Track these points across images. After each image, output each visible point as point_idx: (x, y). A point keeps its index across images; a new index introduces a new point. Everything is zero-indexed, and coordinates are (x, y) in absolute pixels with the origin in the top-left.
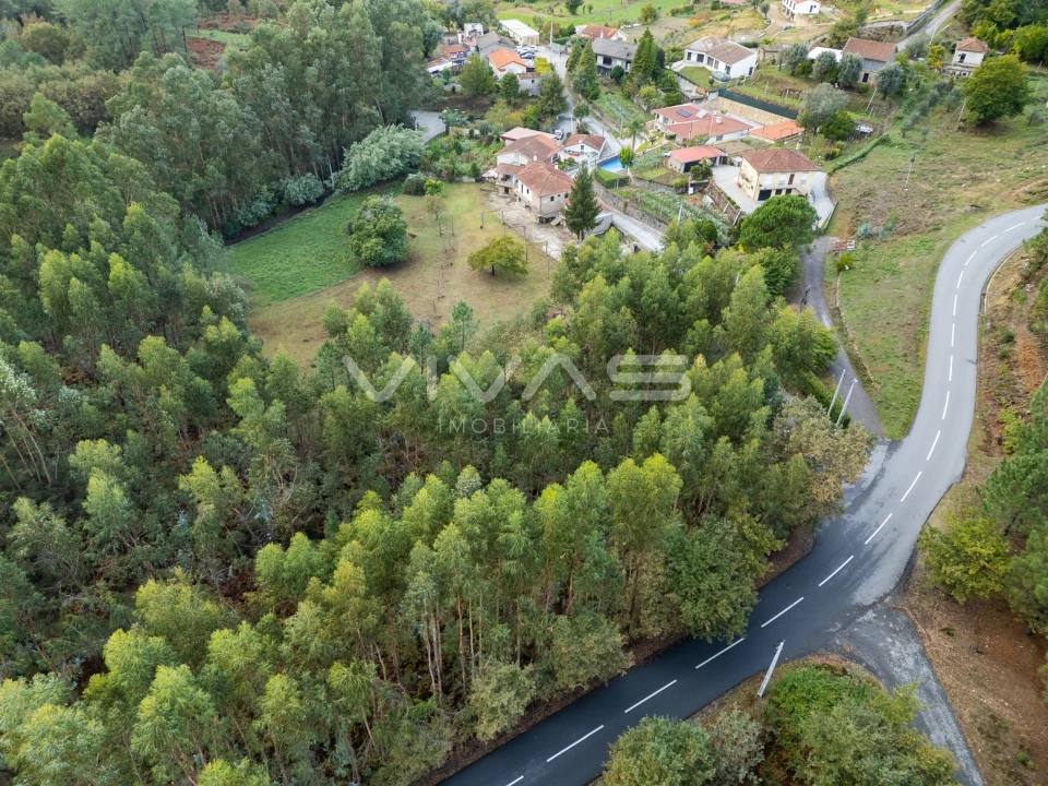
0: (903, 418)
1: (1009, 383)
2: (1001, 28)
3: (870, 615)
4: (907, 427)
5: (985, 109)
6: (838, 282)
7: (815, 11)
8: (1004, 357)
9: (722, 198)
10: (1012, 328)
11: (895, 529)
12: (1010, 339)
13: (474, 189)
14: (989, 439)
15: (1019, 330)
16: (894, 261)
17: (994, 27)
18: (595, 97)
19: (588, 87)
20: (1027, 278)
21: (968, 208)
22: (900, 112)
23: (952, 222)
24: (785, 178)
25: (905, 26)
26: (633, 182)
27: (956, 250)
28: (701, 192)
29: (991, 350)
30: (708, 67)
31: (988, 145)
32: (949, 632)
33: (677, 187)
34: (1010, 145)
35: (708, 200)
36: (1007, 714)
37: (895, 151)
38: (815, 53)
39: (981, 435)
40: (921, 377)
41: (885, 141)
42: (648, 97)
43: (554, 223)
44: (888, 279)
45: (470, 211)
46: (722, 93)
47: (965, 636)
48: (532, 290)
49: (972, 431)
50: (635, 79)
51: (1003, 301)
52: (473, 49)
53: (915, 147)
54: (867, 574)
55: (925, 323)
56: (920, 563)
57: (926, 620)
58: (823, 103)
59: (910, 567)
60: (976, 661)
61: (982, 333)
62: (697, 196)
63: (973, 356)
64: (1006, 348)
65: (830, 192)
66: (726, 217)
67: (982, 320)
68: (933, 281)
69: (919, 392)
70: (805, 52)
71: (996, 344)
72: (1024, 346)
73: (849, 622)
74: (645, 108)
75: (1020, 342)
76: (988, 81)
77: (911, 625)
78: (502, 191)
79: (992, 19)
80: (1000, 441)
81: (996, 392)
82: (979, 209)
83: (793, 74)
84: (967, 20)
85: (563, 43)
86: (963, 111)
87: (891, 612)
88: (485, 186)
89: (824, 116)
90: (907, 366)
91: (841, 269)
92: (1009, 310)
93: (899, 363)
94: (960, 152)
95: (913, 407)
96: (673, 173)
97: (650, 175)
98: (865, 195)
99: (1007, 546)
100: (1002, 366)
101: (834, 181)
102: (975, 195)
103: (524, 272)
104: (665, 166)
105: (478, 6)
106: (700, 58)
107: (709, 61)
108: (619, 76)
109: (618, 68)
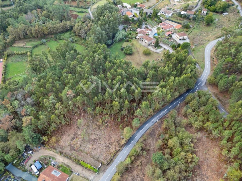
0: (203, 68)
1: (214, 64)
2: (209, 6)
3: (203, 87)
4: (204, 69)
5: (208, 23)
6: (193, 52)
8: (213, 61)
9: (174, 40)
11: (204, 79)
12: (213, 59)
13: (135, 40)
14: (212, 70)
15: (214, 57)
16: (199, 49)
17: (208, 6)
18: (147, 21)
19: (145, 19)
20: (215, 51)
21: (207, 41)
22: (196, 23)
23: (206, 43)
24: (183, 37)
25: (195, 6)
26: (160, 38)
27: (207, 47)
28: (171, 39)
29: (211, 60)
30: (164, 14)
31: (208, 28)
32: (210, 87)
33: (167, 39)
34: (211, 28)
35: (172, 40)
36: (215, 92)
37: (196, 30)
38: (182, 13)
39: (211, 69)
40: (205, 64)
41: (194, 28)
42: (156, 21)
43: (150, 45)
44: (199, 52)
45: (137, 44)
46: (168, 20)
47: (211, 87)
48: (152, 56)
49: (210, 69)
50: (153, 17)
51: (212, 54)
52: (122, 11)
53: (198, 29)
54: (202, 83)
55: (204, 57)
56: (207, 82)
57: (208, 86)
58: (185, 23)
59: (206, 82)
60: (212, 89)
61: (210, 58)
62: (170, 40)
63: (210, 61)
64: (213, 60)
65: (189, 38)
66: (175, 43)
67: (210, 56)
68: (204, 52)
69: (205, 65)
71: (212, 59)
72: (215, 59)
73: (202, 87)
74: (155, 22)
75: (214, 59)
76: (208, 19)
77: (207, 87)
78: (140, 40)
79: (207, 4)
80: (213, 70)
81: (212, 65)
82: (209, 41)
83: (179, 16)
84: (203, 4)
85: (136, 8)
86: (205, 22)
87: (205, 86)
88: (137, 39)
89: (185, 25)
90: (203, 63)
91: (193, 51)
92: (213, 55)
93: (202, 62)
94: (205, 30)
95: (204, 67)
96: (166, 36)
97: (163, 37)
98: (194, 39)
99: (215, 79)
100: (213, 62)
101: (189, 36)
102: (208, 38)
103: (150, 54)
104: (164, 35)
105: (119, 1)
106: (163, 13)
107: (164, 13)
108: (149, 16)
109: (149, 15)
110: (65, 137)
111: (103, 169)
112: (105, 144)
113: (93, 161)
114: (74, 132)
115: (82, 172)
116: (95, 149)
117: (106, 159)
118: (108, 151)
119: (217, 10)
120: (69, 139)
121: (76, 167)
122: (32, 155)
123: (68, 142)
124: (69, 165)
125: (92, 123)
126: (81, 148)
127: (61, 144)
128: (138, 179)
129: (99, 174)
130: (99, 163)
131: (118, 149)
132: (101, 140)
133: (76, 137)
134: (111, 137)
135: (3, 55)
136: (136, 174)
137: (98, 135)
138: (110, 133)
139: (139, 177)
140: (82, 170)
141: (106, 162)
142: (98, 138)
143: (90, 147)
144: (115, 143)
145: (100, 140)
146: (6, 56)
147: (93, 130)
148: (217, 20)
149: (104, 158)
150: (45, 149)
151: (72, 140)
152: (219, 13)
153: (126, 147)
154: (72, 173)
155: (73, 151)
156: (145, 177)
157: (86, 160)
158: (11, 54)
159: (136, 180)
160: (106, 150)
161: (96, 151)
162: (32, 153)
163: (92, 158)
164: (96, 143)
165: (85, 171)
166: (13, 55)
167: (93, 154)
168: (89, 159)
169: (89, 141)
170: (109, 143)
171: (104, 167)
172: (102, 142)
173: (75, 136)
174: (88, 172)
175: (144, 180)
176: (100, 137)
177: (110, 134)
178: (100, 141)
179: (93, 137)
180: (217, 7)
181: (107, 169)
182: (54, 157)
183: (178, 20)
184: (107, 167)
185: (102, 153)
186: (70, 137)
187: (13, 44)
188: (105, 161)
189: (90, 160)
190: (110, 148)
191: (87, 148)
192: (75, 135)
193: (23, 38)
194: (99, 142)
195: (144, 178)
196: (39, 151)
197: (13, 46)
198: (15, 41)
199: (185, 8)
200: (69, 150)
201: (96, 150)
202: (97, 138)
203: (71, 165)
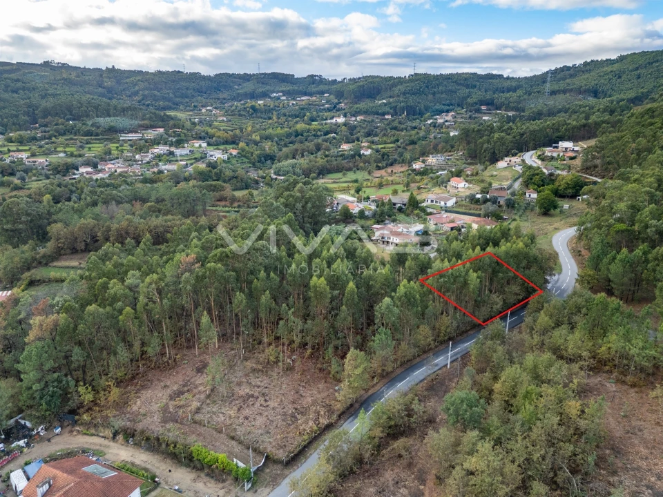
1: (583, 259)
2: (539, 186)
5: (545, 208)
7: (466, 186)
8: (580, 255)
10: (579, 249)
11: (568, 286)
12: (580, 251)
15: (582, 249)
17: (536, 186)
18: (395, 215)
21: (553, 229)
22: (515, 212)
23: (550, 232)
25: (506, 187)
27: (554, 238)
29: (575, 256)
30: (437, 204)
34: (557, 218)
37: (520, 221)
38: (479, 196)
41: (514, 220)
42: (418, 214)
46: (446, 211)
51: (574, 245)
52: (336, 204)
53: (526, 221)
58: (491, 209)
61: (571, 253)
63: (571, 257)
67: (570, 251)
68: (551, 244)
70: (475, 196)
74: (417, 218)
79: (535, 184)
83: (472, 203)
84: (526, 185)
85: (367, 201)
86: (537, 209)
92: (577, 246)
96: (446, 231)
99: (596, 272)
100: (580, 257)
104: (442, 230)
106: (432, 201)
107: (436, 202)
108: (400, 210)
109: (400, 207)
110: (150, 391)
111: (271, 477)
112: (283, 409)
113: (236, 450)
114: (183, 380)
115: (194, 485)
116: (247, 419)
117: (285, 446)
118: (292, 427)
119: (561, 192)
120: (164, 397)
121: (173, 472)
122: (25, 450)
123: (157, 403)
124: (148, 466)
125: (242, 361)
126: (198, 417)
127: (135, 408)
128: (401, 491)
129: (256, 491)
130: (258, 458)
131: (324, 421)
132: (270, 399)
133: (188, 391)
134: (301, 395)
135: (18, 280)
136: (390, 479)
137: (259, 387)
138: (299, 385)
139: (405, 486)
140: (194, 481)
141: (282, 455)
142: (259, 393)
143: (232, 413)
144: (314, 408)
145: (267, 398)
146: (25, 283)
147: (247, 375)
148: (567, 208)
149: (278, 444)
150: (75, 433)
151: (171, 398)
152: (568, 197)
153: (353, 420)
154: (155, 488)
155: (170, 425)
156: (425, 485)
157: (213, 445)
158: (40, 280)
159: (394, 494)
160: (285, 423)
161: (249, 424)
162: (28, 445)
163: (234, 443)
164: (253, 404)
165: (205, 483)
166: (44, 282)
167: (240, 432)
168: (224, 444)
169: (230, 398)
170: (296, 409)
171: (275, 469)
172: (272, 404)
173: (186, 389)
174: (215, 486)
175: (423, 494)
176: (266, 391)
177: (301, 388)
178: (266, 401)
179: (244, 390)
180: (559, 186)
181: (284, 478)
182: (102, 448)
183: (470, 209)
184: (286, 472)
185: (270, 429)
186: (169, 391)
187: (53, 261)
188: (281, 451)
189: (228, 446)
190: (297, 420)
191: (221, 415)
192: (184, 386)
193: (83, 248)
194: (263, 402)
195: (422, 487)
196: (52, 441)
197: (50, 266)
198: (61, 255)
199: (485, 189)
200: (157, 423)
201: (250, 422)
202: (256, 394)
203: (158, 468)
